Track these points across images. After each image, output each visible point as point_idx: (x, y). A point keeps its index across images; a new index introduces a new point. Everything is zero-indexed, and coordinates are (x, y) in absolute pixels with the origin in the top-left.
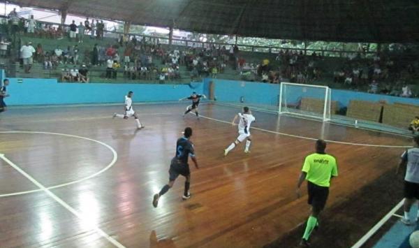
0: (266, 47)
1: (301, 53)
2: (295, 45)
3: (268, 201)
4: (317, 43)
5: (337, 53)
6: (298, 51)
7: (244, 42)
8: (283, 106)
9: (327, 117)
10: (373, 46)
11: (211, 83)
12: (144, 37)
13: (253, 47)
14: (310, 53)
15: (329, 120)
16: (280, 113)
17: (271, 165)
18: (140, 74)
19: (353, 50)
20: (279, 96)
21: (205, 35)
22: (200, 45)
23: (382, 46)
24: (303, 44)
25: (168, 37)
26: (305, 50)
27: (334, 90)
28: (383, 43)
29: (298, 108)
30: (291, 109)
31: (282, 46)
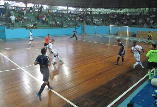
0: (104, 12)
1: (118, 14)
2: (116, 10)
3: (103, 69)
4: (125, 9)
5: (133, 13)
6: (117, 13)
7: (96, 10)
8: (111, 34)
9: (128, 38)
10: (147, 9)
11: (84, 27)
12: (58, 10)
13: (100, 12)
14: (122, 13)
15: (129, 39)
16: (110, 37)
17: (105, 56)
18: (57, 25)
19: (139, 11)
20: (109, 31)
21: (81, 9)
22: (79, 13)
23: (151, 9)
24: (119, 10)
25: (67, 10)
26: (120, 12)
27: (131, 28)
28: (151, 8)
29: (117, 35)
30: (114, 36)
31: (111, 11)
